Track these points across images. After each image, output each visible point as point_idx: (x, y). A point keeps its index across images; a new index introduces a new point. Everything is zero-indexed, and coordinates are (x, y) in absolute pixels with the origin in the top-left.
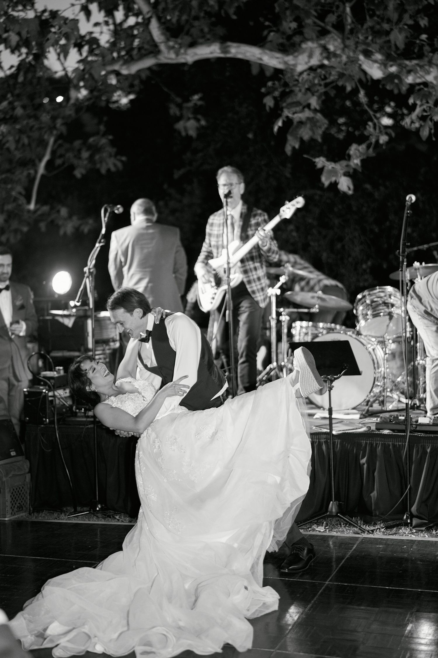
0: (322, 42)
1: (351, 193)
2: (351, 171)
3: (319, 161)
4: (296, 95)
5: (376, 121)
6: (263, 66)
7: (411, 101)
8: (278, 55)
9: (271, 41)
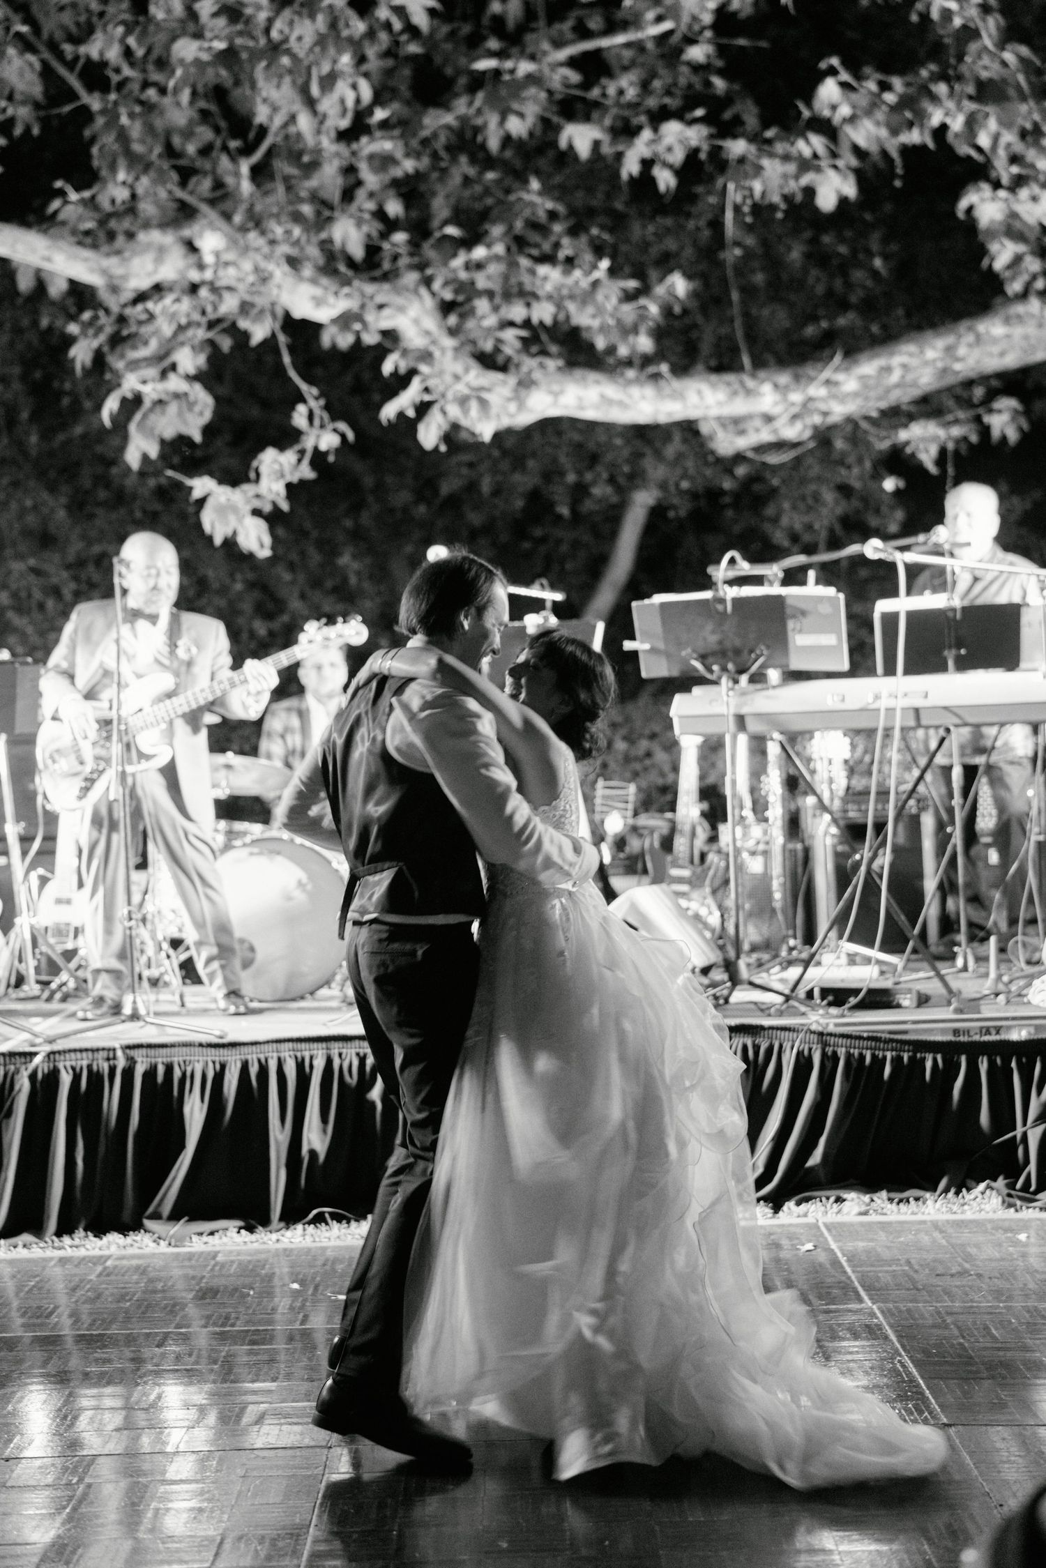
0: (186, 233)
1: (265, 553)
2: (267, 508)
3: (201, 485)
4: (146, 343)
5: (313, 403)
6: (43, 275)
7: (387, 367)
8: (87, 253)
9: (63, 223)
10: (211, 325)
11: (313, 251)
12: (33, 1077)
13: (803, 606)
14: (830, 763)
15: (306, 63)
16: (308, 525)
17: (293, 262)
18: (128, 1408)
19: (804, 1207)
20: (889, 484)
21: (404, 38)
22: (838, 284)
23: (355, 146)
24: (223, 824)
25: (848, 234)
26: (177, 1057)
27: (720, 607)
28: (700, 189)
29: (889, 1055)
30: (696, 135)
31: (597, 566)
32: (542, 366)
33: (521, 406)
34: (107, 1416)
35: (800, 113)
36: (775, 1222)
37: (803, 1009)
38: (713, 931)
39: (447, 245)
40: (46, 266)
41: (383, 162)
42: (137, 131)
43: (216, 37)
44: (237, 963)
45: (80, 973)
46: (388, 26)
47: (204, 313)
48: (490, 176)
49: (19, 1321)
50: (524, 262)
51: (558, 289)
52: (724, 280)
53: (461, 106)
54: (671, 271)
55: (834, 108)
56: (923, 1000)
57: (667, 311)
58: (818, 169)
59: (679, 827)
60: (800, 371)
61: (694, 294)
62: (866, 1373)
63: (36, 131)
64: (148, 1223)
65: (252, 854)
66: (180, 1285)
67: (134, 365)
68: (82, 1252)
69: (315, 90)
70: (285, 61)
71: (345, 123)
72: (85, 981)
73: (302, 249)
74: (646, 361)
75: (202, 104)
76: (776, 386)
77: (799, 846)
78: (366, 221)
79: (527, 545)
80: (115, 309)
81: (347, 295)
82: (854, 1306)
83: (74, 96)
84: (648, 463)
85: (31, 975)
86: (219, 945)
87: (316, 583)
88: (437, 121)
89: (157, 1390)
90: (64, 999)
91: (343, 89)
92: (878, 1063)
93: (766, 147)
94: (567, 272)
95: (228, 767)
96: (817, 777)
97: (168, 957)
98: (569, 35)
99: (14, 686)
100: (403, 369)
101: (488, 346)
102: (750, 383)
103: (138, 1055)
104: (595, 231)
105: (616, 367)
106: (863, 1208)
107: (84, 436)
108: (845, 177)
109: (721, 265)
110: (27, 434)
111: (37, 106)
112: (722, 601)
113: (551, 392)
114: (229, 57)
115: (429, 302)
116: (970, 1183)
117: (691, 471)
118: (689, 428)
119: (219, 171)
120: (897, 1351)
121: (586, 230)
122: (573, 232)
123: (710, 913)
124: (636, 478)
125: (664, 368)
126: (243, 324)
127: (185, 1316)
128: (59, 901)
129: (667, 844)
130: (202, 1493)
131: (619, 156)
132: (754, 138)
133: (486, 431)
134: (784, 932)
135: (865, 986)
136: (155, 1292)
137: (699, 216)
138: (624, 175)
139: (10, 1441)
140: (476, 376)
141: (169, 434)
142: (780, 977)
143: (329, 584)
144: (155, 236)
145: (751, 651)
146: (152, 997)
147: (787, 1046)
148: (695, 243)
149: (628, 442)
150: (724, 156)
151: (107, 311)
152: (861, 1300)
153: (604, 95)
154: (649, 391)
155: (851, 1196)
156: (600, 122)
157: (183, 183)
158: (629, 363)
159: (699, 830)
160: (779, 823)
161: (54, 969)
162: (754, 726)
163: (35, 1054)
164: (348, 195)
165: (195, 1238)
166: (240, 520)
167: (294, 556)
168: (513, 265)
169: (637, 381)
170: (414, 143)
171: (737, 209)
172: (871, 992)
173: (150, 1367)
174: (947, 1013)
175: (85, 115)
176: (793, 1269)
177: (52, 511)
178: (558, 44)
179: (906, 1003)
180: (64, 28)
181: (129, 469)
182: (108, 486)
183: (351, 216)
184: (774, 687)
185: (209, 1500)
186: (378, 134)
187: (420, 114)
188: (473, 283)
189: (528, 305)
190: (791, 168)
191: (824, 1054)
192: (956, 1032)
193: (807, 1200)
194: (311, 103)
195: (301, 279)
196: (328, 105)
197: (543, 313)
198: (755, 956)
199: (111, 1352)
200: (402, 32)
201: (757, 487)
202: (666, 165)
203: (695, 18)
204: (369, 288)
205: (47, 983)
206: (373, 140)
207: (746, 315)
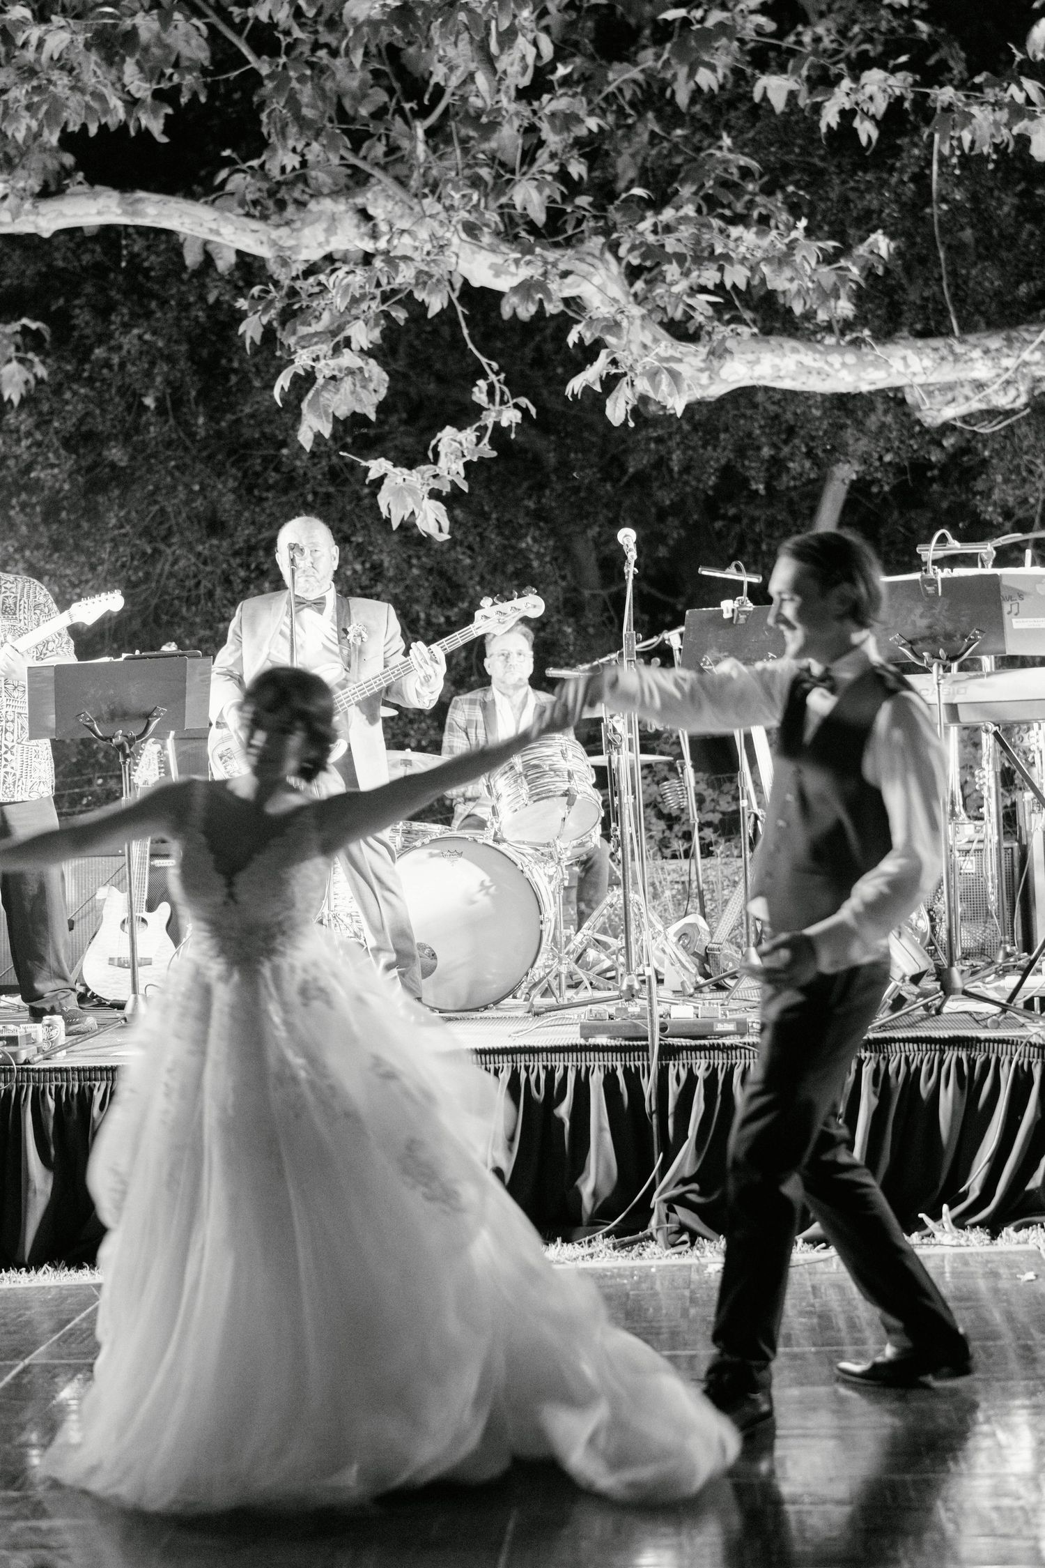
0: (359, 201)
1: (443, 537)
2: (446, 489)
3: (377, 467)
4: (318, 317)
5: (493, 378)
6: (210, 247)
7: (572, 338)
8: (255, 225)
9: (232, 194)
10: (385, 297)
11: (494, 218)
13: (1019, 587)
15: (485, 18)
17: (471, 230)
19: (1024, 1233)
23: (536, 104)
27: (930, 589)
28: (904, 141)
30: (900, 83)
32: (734, 332)
33: (714, 375)
35: (1012, 56)
36: (992, 1248)
37: (1022, 1020)
39: (634, 208)
40: (213, 238)
41: (565, 121)
42: (306, 94)
44: (418, 970)
47: (378, 284)
48: (679, 133)
50: (716, 223)
51: (753, 251)
52: (930, 237)
53: (648, 56)
54: (873, 230)
57: (869, 272)
58: (1032, 117)
60: (1014, 334)
61: (897, 254)
63: (203, 99)
65: (431, 855)
67: (306, 341)
69: (494, 47)
70: (462, 17)
71: (526, 81)
73: (481, 215)
74: (848, 326)
75: (375, 64)
76: (987, 351)
77: (1016, 845)
78: (548, 184)
80: (286, 283)
81: (528, 263)
83: (242, 60)
86: (398, 952)
88: (621, 76)
91: (522, 45)
93: (977, 94)
94: (761, 234)
95: (407, 762)
99: (183, 680)
100: (588, 340)
101: (679, 314)
102: (960, 348)
104: (791, 188)
105: (814, 330)
107: (253, 415)
109: (927, 222)
110: (195, 416)
111: (204, 72)
112: (932, 582)
113: (744, 362)
114: (404, 14)
115: (614, 267)
119: (393, 135)
121: (782, 188)
122: (768, 190)
124: (835, 452)
125: (866, 333)
126: (420, 295)
131: (817, 107)
132: (963, 85)
133: (676, 404)
134: (1001, 937)
138: (822, 127)
140: (667, 346)
141: (343, 411)
142: (997, 986)
144: (326, 205)
145: (964, 637)
147: (1005, 1059)
148: (898, 199)
150: (930, 103)
151: (275, 283)
153: (799, 43)
154: (850, 358)
156: (796, 71)
157: (356, 149)
158: (828, 328)
160: (994, 820)
162: (966, 716)
164: (529, 155)
166: (418, 504)
168: (704, 227)
169: (837, 348)
170: (599, 99)
176: (1013, 1299)
182: (277, 468)
183: (532, 179)
184: (989, 675)
186: (560, 91)
187: (604, 69)
188: (662, 246)
189: (721, 269)
190: (1003, 115)
193: (1027, 1225)
194: (489, 61)
195: (481, 248)
196: (507, 62)
197: (737, 276)
198: (968, 962)
201: (966, 460)
202: (867, 116)
204: (552, 255)
206: (554, 98)
207: (953, 274)
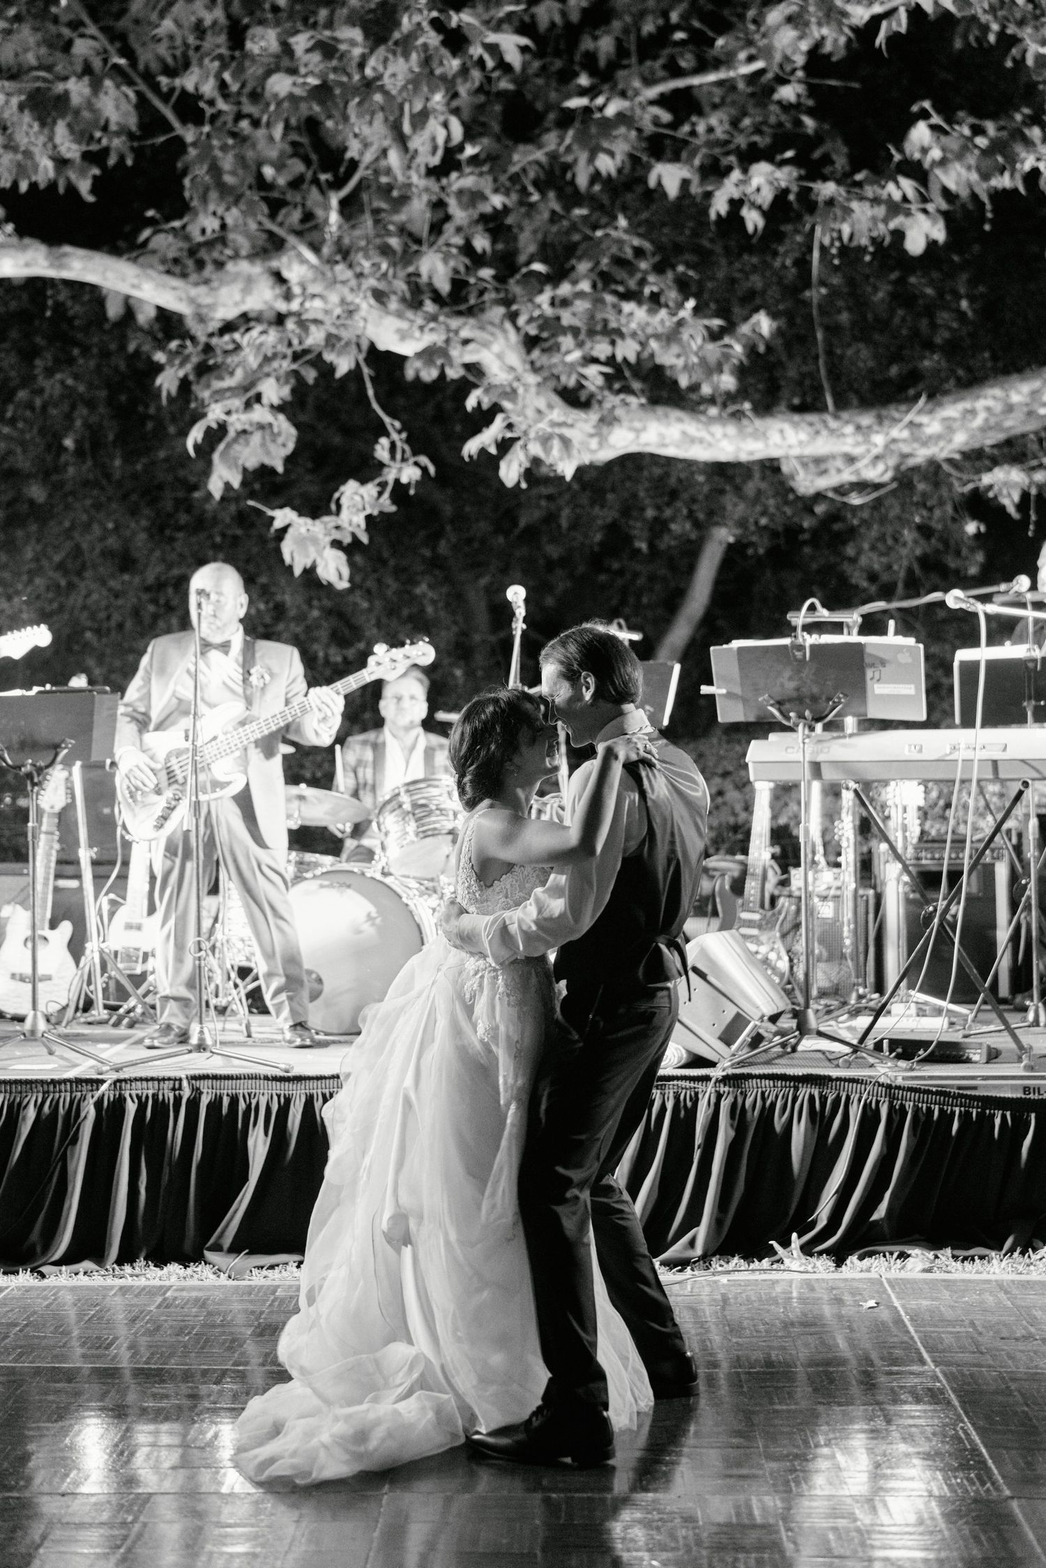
0: (274, 264)
1: (343, 585)
2: (347, 540)
3: (282, 516)
4: (232, 374)
5: (395, 436)
6: (132, 302)
7: (471, 403)
8: (175, 282)
9: (154, 252)
10: (296, 357)
11: (401, 286)
12: (99, 1104)
13: (881, 655)
14: (905, 810)
15: (399, 100)
16: (386, 554)
17: (380, 296)
18: (185, 1445)
19: (867, 1261)
20: (971, 528)
21: (496, 74)
22: (924, 324)
23: (444, 181)
24: (294, 855)
25: (935, 275)
26: (242, 1089)
27: (799, 654)
28: (787, 228)
29: (957, 1110)
30: (786, 176)
31: (673, 601)
32: (623, 401)
33: (603, 441)
34: (164, 1453)
35: (892, 156)
36: (836, 1275)
37: (871, 1060)
38: (782, 976)
39: (533, 281)
40: (135, 293)
41: (472, 197)
42: (227, 162)
43: (311, 73)
44: (305, 994)
45: (149, 1000)
46: (481, 63)
47: (290, 344)
48: (579, 212)
49: (79, 1351)
50: (609, 298)
51: (643, 327)
52: (809, 318)
53: (551, 140)
54: (756, 310)
55: (925, 151)
56: (993, 1055)
57: (751, 350)
58: (908, 214)
59: (751, 870)
60: (884, 412)
61: (779, 333)
62: (928, 1439)
63: (129, 162)
64: (209, 1255)
65: (322, 886)
66: (240, 1319)
67: (219, 395)
68: (142, 1282)
69: (407, 128)
70: (378, 98)
71: (435, 160)
72: (153, 1007)
73: (390, 283)
74: (730, 398)
75: (294, 137)
76: (858, 428)
77: (871, 892)
78: (453, 256)
79: (603, 578)
80: (202, 339)
81: (432, 330)
82: (915, 1368)
83: (169, 128)
84: (729, 500)
85: (99, 1000)
86: (287, 976)
87: (392, 611)
88: (525, 157)
89: (214, 1429)
90: (131, 1025)
91: (434, 126)
92: (947, 1118)
93: (857, 190)
94: (652, 312)
95: (301, 798)
96: (891, 824)
97: (236, 986)
98: (661, 73)
99: (91, 714)
100: (486, 405)
101: (572, 383)
102: (833, 424)
103: (204, 1085)
104: (681, 268)
105: (699, 403)
106: (927, 1265)
107: (167, 460)
108: (934, 222)
109: (807, 304)
110: (112, 458)
111: (131, 136)
112: (801, 648)
113: (632, 429)
114: (322, 92)
115: (513, 336)
116: (1038, 1243)
117: (772, 510)
118: (771, 467)
119: (309, 203)
120: (959, 1416)
121: (673, 267)
122: (659, 269)
123: (779, 958)
124: (715, 515)
125: (747, 406)
126: (329, 357)
127: (243, 1354)
128: (129, 927)
129: (738, 887)
130: (255, 1537)
131: (708, 195)
132: (844, 179)
133: (567, 470)
134: (854, 980)
135: (935, 1038)
136: (214, 1326)
137: (786, 254)
138: (713, 216)
139: (67, 1475)
140: (560, 412)
141: (252, 463)
142: (851, 1027)
143: (405, 612)
144: (244, 266)
145: (829, 699)
146: (219, 1026)
147: (855, 1097)
148: (780, 282)
149: (708, 480)
150: (813, 197)
151: (193, 339)
152: (922, 1362)
153: (693, 133)
154: (731, 429)
155: (915, 1252)
156: (689, 161)
157: (273, 215)
158: (712, 400)
159: (770, 873)
160: (851, 869)
161: (123, 994)
162: (829, 774)
163: (103, 1081)
164: (436, 228)
165: (255, 1271)
166: (320, 553)
167: (370, 583)
168: (598, 302)
169: (719, 419)
170: (503, 178)
171: (823, 249)
172: (941, 1044)
173: (207, 1405)
174: (1017, 1070)
175: (179, 145)
176: (855, 1326)
177: (134, 534)
178: (649, 81)
179: (975, 1058)
180: (162, 60)
181: (209, 495)
182: (188, 510)
183: (439, 251)
184: (851, 735)
185: (263, 1546)
186: (468, 170)
187: (510, 150)
188: (558, 319)
189: (613, 343)
190: (881, 211)
191: (891, 1107)
192: (1026, 1089)
193: (871, 1254)
194: (402, 140)
195: (388, 313)
196: (419, 142)
197: (627, 350)
198: (823, 1002)
199: (169, 1388)
200: (494, 69)
201: (837, 527)
202: (754, 205)
203: (787, 59)
204: (455, 323)
205: (116, 1008)
206: (462, 175)
207: (829, 353)
